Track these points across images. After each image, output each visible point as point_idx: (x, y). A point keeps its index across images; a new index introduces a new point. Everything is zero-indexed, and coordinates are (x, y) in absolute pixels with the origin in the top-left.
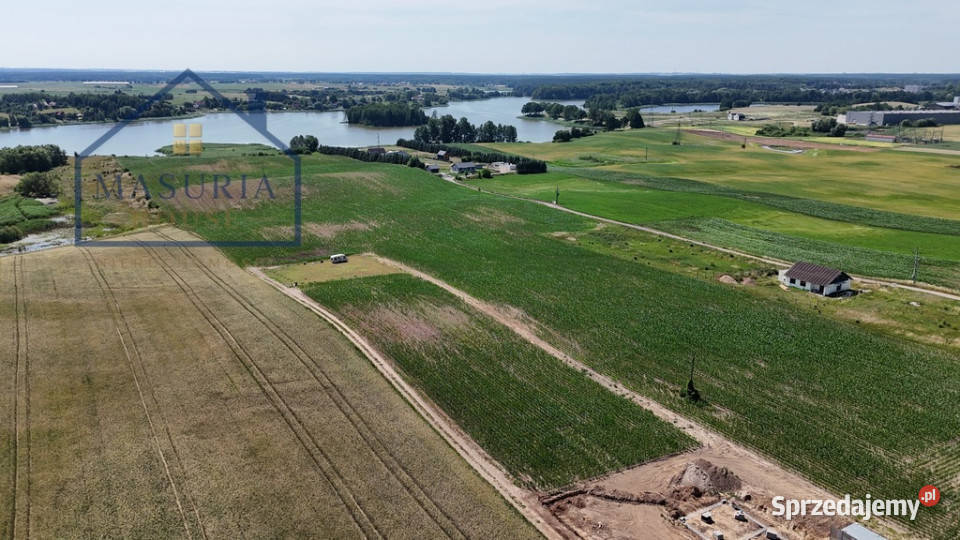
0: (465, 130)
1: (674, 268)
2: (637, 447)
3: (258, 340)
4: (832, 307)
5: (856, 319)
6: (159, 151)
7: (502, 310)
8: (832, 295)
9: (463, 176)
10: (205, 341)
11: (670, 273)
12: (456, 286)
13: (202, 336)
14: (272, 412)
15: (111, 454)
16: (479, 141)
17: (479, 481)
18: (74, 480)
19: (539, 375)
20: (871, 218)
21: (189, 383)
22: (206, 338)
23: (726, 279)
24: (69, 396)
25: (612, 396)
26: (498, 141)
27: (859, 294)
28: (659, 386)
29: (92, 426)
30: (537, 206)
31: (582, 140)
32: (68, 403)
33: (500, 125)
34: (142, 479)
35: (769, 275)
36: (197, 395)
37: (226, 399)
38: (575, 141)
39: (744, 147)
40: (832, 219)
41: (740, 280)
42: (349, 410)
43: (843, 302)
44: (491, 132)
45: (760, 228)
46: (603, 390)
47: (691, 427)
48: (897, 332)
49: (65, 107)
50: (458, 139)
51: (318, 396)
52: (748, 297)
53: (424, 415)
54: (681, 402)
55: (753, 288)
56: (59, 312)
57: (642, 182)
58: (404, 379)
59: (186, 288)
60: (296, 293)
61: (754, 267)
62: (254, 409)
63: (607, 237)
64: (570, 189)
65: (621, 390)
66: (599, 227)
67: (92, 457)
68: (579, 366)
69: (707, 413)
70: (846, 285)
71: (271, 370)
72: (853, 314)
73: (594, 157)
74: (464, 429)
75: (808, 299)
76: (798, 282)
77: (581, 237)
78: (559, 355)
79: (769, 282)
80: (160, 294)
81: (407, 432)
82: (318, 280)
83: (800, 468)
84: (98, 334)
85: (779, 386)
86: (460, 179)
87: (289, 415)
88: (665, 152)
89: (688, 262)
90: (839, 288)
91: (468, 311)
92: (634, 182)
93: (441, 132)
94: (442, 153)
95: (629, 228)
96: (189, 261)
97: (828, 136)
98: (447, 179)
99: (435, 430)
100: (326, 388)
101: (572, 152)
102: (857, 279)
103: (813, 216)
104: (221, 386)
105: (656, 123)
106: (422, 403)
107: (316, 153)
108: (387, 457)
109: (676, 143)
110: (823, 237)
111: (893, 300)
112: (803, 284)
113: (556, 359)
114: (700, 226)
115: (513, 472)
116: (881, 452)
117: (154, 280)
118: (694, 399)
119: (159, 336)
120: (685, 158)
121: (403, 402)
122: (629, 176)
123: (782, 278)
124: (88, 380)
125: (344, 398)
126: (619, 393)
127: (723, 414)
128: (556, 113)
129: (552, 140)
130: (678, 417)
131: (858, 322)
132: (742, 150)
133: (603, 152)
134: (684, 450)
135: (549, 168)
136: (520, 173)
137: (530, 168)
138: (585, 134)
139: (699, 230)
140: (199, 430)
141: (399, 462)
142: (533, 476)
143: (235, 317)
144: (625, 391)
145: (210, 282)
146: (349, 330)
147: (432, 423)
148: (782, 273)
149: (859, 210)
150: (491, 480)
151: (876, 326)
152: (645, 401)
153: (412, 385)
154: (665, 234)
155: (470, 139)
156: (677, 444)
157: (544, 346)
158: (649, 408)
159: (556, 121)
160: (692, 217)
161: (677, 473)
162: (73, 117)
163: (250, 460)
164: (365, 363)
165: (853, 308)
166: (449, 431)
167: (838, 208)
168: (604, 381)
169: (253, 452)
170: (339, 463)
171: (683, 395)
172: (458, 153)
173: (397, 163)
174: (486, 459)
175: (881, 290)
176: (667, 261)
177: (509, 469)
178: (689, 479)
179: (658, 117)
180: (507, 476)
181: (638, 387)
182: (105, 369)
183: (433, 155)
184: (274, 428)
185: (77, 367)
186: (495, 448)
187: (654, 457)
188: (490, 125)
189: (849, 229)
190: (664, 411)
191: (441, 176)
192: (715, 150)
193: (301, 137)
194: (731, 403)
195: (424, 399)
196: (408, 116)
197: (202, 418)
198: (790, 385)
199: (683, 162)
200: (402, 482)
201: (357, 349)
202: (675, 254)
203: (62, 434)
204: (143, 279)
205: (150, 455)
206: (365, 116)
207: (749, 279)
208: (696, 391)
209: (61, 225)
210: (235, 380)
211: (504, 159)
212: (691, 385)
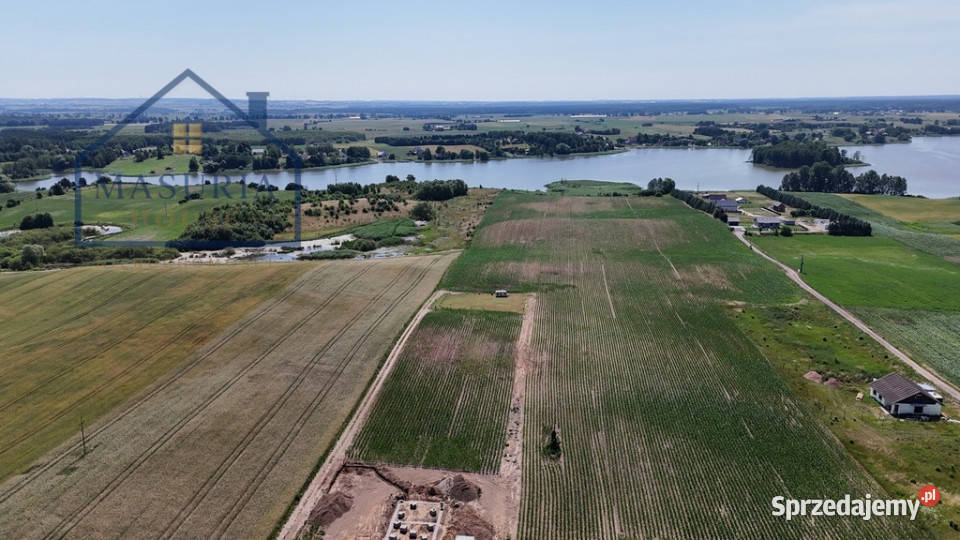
6: (547, 186)
7: (535, 354)
9: (756, 231)
15: (212, 378)
16: (855, 192)
21: (288, 353)
23: (810, 375)
26: (879, 193)
29: (226, 363)
33: (885, 176)
37: (287, 366)
41: (824, 378)
42: (327, 388)
44: (873, 184)
47: (515, 462)
49: (522, 143)
50: (830, 189)
51: (325, 376)
58: (386, 381)
59: (377, 298)
60: (423, 314)
65: (517, 427)
71: (328, 356)
78: (520, 394)
79: (854, 388)
82: (455, 307)
86: (750, 235)
90: (918, 410)
91: (506, 349)
94: (778, 204)
98: (736, 233)
108: (306, 416)
112: (880, 397)
113: (510, 396)
121: (362, 391)
130: (519, 454)
131: (852, 442)
136: (831, 234)
137: (847, 229)
139: (911, 324)
140: (256, 377)
141: (306, 420)
153: (385, 385)
154: (855, 322)
155: (846, 189)
157: (520, 385)
162: (522, 152)
163: (250, 398)
168: (518, 418)
169: (257, 394)
174: (356, 435)
178: (442, 484)
180: (349, 447)
182: (271, 337)
184: (282, 386)
188: (872, 175)
190: (518, 448)
191: (733, 229)
193: (660, 180)
195: (379, 395)
197: (265, 372)
200: (292, 429)
203: (212, 364)
206: (769, 156)
207: (834, 381)
209: (409, 243)
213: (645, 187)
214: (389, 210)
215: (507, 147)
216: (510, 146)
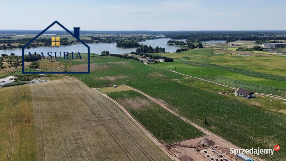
0: (150, 49)
1: (206, 90)
2: (190, 135)
3: (97, 107)
4: (248, 101)
5: (254, 104)
7: (158, 100)
8: (249, 98)
9: (149, 63)
10: (83, 107)
11: (205, 91)
12: (147, 94)
13: (82, 106)
14: (101, 124)
15: (64, 133)
16: (154, 52)
17: (150, 141)
18: (56, 138)
19: (167, 117)
20: (265, 76)
21: (81, 117)
22: (84, 106)
23: (220, 93)
24: (53, 120)
25: (185, 122)
26: (160, 52)
27: (257, 98)
28: (198, 121)
29: (59, 127)
30: (170, 72)
31: (185, 52)
32: (52, 121)
33: (160, 48)
34: (72, 138)
35: (232, 92)
36: (83, 120)
37: (90, 121)
38: (182, 52)
39: (232, 54)
40: (254, 76)
41: (224, 93)
42: (119, 124)
43: (251, 100)
44: (158, 50)
45: (233, 79)
46: (183, 121)
47: (205, 131)
48: (264, 108)
49: (39, 42)
50: (148, 52)
51: (112, 121)
52: (225, 98)
53: (137, 126)
54: (203, 125)
55: (227, 95)
56: (47, 99)
57: (200, 65)
58: (133, 117)
59: (77, 94)
60: (105, 95)
61: (229, 90)
62: (96, 123)
63: (189, 81)
64: (180, 67)
65: (188, 121)
66: (187, 78)
67: (59, 133)
68: (178, 115)
69: (209, 127)
70: (253, 95)
71: (100, 114)
72: (253, 103)
73: (187, 57)
74: (147, 129)
75: (242, 99)
76: (240, 94)
77: (181, 81)
78: (172, 112)
79: (232, 94)
80: (71, 95)
81: (134, 129)
82: (111, 92)
83: (231, 141)
84: (57, 105)
85: (229, 121)
86: (149, 64)
87: (105, 125)
88: (208, 56)
89: (211, 88)
90: (251, 96)
91: (149, 100)
92: (198, 65)
93: (143, 49)
94: (144, 56)
95: (195, 78)
96: (77, 86)
97: (258, 51)
98: (145, 64)
99: (140, 130)
100: (114, 119)
101: (181, 55)
102: (256, 94)
103: (249, 75)
104: (88, 118)
105: (206, 47)
106: (137, 123)
107: (108, 56)
108: (129, 135)
109: (212, 53)
110: (250, 81)
111: (265, 100)
112: (241, 95)
113: (172, 113)
114: (215, 78)
115: (159, 140)
116: (252, 138)
117: (69, 91)
118: (206, 124)
119: (72, 106)
120: (214, 57)
121: (132, 122)
122: (197, 63)
123: (236, 93)
124: (56, 116)
125: (118, 121)
126: (187, 122)
127: (213, 128)
128: (177, 43)
129: (175, 52)
130: (202, 128)
132: (231, 55)
133: (190, 55)
134: (202, 136)
135: (174, 60)
136: (165, 62)
137: (168, 60)
138: (185, 50)
139: (215, 79)
140: (84, 128)
141: (131, 136)
142: (164, 141)
143: (91, 101)
144: (189, 122)
145: (83, 92)
146: (119, 105)
147: (140, 128)
148: (236, 91)
149: (263, 73)
150: (153, 141)
151: (259, 106)
152: (194, 124)
153: (135, 119)
154: (205, 80)
155: (152, 52)
156: (200, 134)
157: (169, 110)
158: (194, 126)
159: (177, 46)
160: (213, 76)
161: (199, 141)
162: (42, 45)
163: (97, 135)
164: (123, 113)
165: (254, 102)
166: (144, 130)
167: (257, 73)
168: (184, 119)
169: (97, 133)
170: (117, 136)
171: (204, 123)
172: (148, 56)
173: (131, 59)
174: (153, 137)
175: (263, 97)
176: (205, 88)
177: (158, 139)
178: (202, 142)
179: (207, 45)
180: (158, 141)
181: (192, 121)
182: (60, 113)
183: (141, 56)
184: (102, 128)
185: (53, 113)
186: (155, 134)
187: (194, 138)
188: (158, 48)
189: (258, 79)
190: (198, 127)
191: (143, 63)
192: (223, 55)
193: (105, 51)
194: (216, 125)
195: (138, 122)
196: (134, 45)
197: (84, 125)
198: (232, 121)
199: (213, 59)
200: (132, 141)
201: (121, 109)
202: (207, 86)
203: (52, 128)
204: (66, 91)
205: (73, 133)
206: (122, 44)
207: (226, 93)
208: (207, 122)
209: (42, 76)
210: (92, 117)
211: (161, 58)
212: (206, 120)
213: (101, 54)
214: (19, 66)
215: (34, 43)
216: (35, 43)
